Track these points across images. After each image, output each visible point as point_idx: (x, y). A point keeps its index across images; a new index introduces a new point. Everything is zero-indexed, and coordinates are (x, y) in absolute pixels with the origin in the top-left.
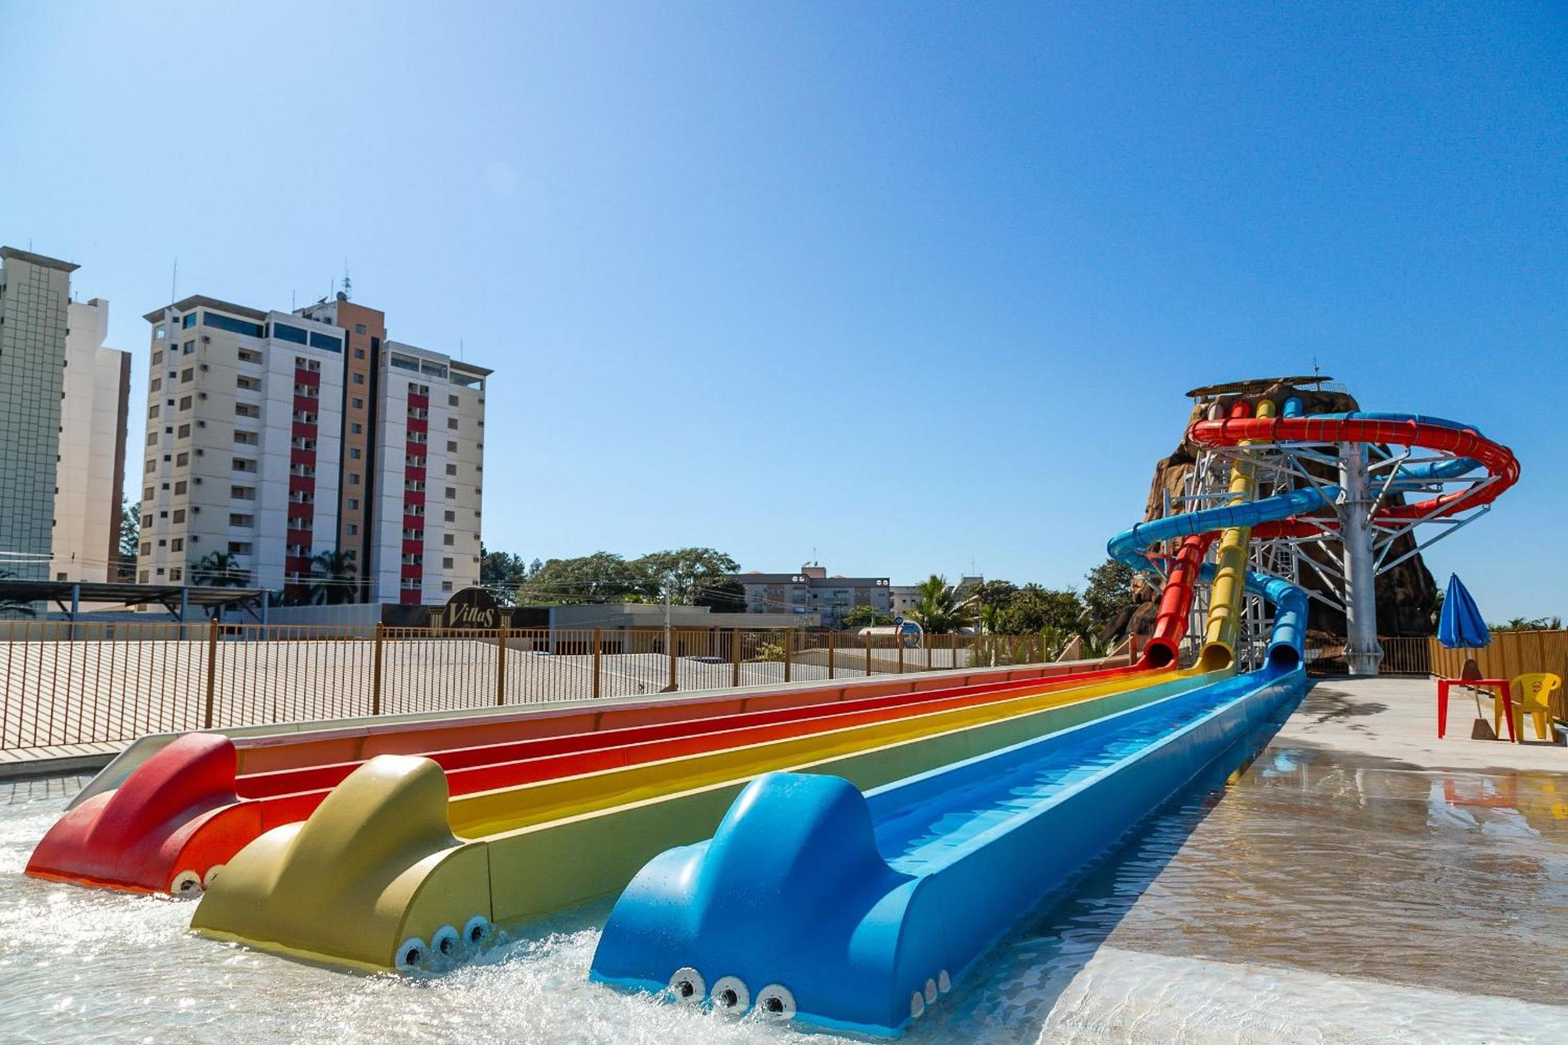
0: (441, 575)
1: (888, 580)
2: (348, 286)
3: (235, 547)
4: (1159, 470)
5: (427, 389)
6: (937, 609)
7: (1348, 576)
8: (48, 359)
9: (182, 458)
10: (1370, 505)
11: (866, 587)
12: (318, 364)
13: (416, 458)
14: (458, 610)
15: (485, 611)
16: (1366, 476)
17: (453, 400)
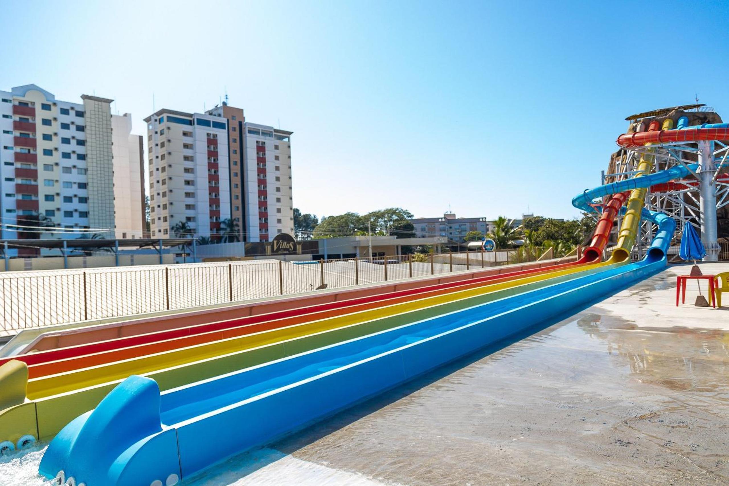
0: (276, 227)
1: (485, 218)
2: (227, 98)
3: (189, 219)
4: (612, 159)
5: (264, 143)
6: (502, 233)
7: (702, 210)
8: (105, 142)
9: (164, 181)
10: (714, 172)
11: (475, 222)
12: (216, 135)
13: (262, 175)
14: (277, 243)
15: (289, 243)
16: (713, 158)
17: (276, 147)
